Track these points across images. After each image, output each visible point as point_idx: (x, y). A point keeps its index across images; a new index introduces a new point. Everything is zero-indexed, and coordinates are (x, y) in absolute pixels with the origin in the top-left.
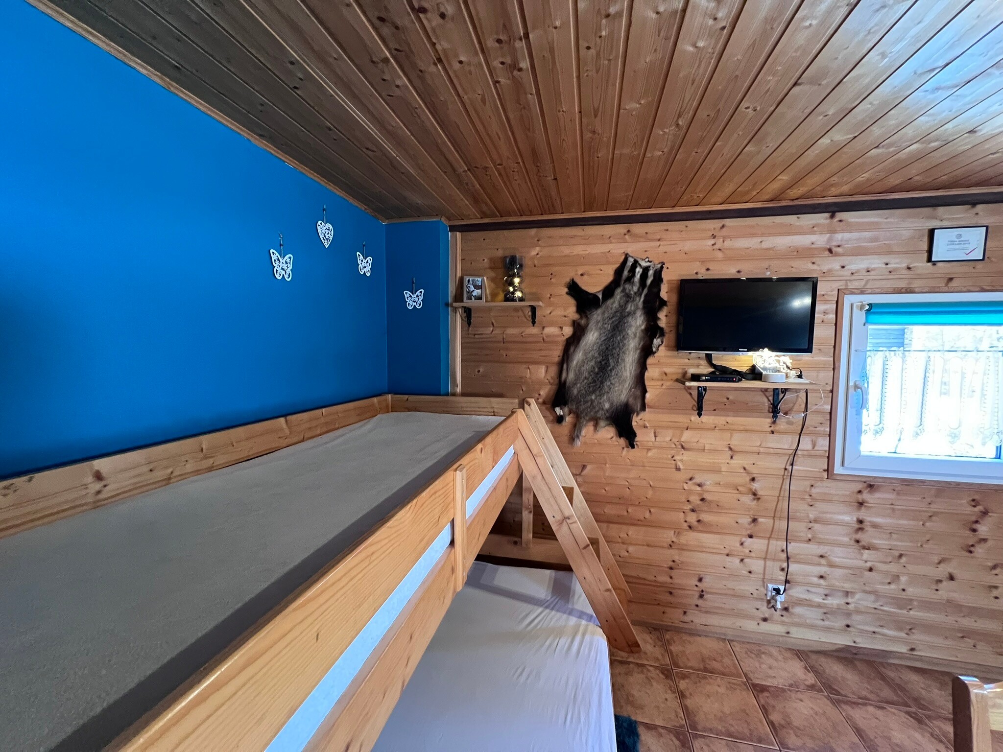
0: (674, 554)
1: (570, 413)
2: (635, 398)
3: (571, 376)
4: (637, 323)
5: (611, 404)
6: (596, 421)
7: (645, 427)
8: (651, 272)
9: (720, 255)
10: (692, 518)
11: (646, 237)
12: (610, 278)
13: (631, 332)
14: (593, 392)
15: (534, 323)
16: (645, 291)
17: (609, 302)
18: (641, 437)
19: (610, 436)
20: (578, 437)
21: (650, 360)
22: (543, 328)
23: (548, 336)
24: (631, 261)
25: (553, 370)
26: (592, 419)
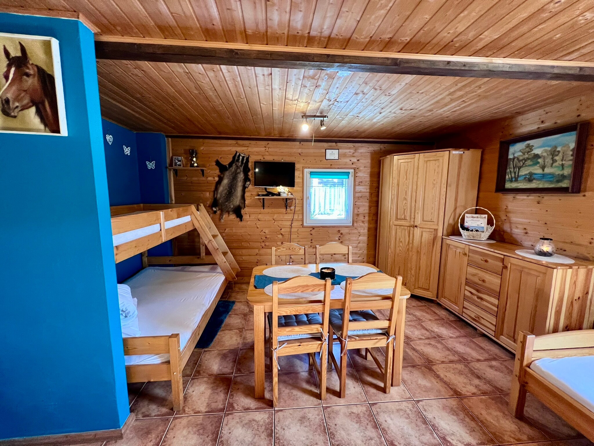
0: (258, 257)
1: (219, 210)
2: (242, 203)
3: (219, 196)
4: (241, 176)
5: (234, 206)
6: (228, 212)
7: (246, 214)
8: (245, 158)
9: (267, 153)
10: (263, 244)
11: (243, 146)
12: (231, 160)
13: (239, 180)
14: (226, 202)
15: (203, 175)
16: (243, 165)
17: (231, 168)
18: (245, 217)
19: (234, 218)
20: (222, 218)
21: (246, 190)
22: (207, 178)
23: (209, 181)
24: (238, 154)
25: (212, 194)
26: (226, 212)
